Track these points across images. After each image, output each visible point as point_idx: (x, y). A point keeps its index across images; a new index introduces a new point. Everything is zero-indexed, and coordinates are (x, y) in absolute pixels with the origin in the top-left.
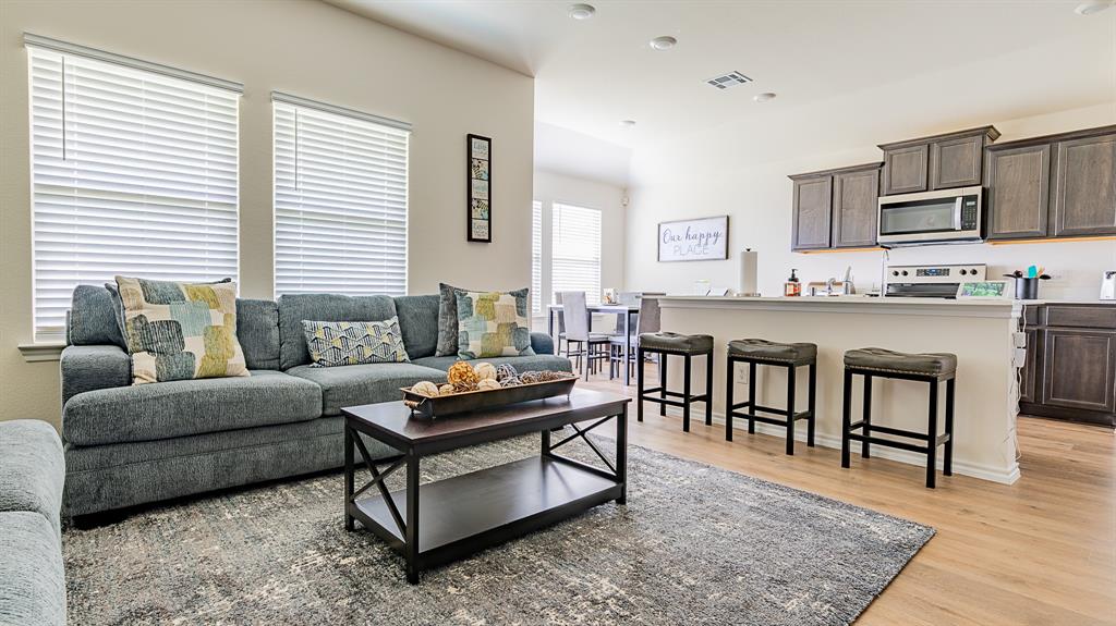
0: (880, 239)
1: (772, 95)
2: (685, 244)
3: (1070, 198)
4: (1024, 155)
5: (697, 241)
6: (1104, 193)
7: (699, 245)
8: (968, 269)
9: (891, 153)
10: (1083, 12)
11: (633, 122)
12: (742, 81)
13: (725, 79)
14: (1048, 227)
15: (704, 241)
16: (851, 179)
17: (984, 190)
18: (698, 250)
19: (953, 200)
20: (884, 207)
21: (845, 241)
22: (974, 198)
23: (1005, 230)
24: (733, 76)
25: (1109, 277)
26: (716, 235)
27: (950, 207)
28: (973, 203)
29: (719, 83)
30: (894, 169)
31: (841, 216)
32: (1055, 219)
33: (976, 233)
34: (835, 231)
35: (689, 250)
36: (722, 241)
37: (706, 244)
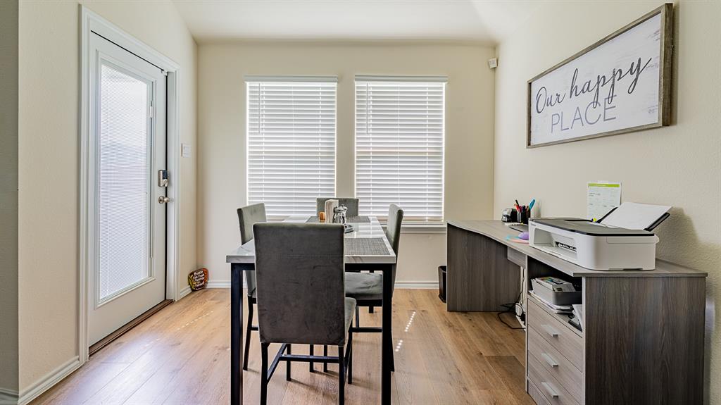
2: (569, 106)
5: (590, 96)
7: (596, 103)
15: (605, 91)
18: (593, 114)
26: (636, 69)
35: (579, 118)
36: (651, 81)
37: (611, 96)
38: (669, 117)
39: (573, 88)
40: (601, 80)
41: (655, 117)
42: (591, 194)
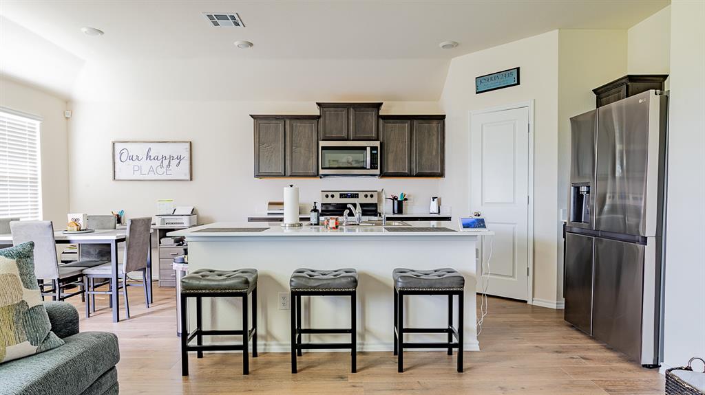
0: (322, 172)
1: (251, 44)
2: (146, 165)
3: (420, 154)
4: (397, 125)
5: (158, 163)
6: (434, 153)
7: (162, 166)
8: (369, 194)
9: (325, 109)
10: (443, 47)
11: (102, 32)
12: (237, 24)
13: (224, 18)
14: (411, 170)
15: (166, 163)
16: (299, 124)
17: (381, 144)
18: (160, 171)
19: (364, 148)
20: (323, 148)
21: (296, 171)
22: (375, 148)
23: (391, 171)
24: (233, 18)
25: (433, 200)
26: (179, 158)
27: (363, 153)
28: (375, 152)
29: (216, 19)
30: (327, 122)
31: (292, 153)
32: (414, 166)
33: (378, 172)
34: (288, 163)
35: (151, 170)
36: (185, 164)
37: (169, 166)
38: (191, 180)
39: (148, 157)
40: (172, 158)
41: (188, 178)
42: (160, 205)
